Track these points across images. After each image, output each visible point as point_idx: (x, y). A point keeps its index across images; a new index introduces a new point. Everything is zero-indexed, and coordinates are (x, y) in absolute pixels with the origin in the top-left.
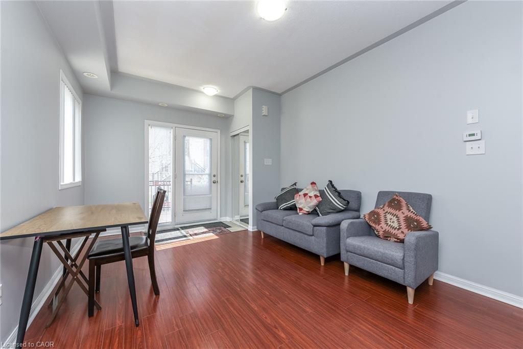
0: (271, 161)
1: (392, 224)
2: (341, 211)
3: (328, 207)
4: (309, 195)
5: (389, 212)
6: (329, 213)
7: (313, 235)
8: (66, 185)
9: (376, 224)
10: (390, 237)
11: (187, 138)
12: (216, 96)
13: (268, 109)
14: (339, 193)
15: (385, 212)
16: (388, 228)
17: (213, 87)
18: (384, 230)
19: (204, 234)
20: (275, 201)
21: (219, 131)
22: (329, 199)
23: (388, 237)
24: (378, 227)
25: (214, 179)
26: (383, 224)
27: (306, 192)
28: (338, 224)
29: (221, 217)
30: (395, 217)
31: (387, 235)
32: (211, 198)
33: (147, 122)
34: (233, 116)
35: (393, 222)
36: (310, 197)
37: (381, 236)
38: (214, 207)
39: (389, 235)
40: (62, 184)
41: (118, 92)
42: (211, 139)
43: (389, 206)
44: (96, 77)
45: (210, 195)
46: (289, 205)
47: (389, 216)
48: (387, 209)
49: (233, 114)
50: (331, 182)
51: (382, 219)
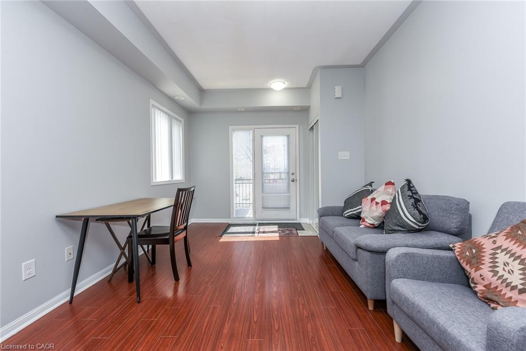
0: (348, 155)
1: (506, 275)
2: (412, 231)
3: (394, 221)
4: (376, 200)
5: (506, 249)
6: (395, 231)
7: (357, 260)
8: (158, 182)
9: (471, 267)
10: (498, 303)
11: (264, 138)
12: (285, 89)
13: (342, 89)
14: (417, 201)
15: (495, 246)
16: (495, 282)
17: (281, 80)
18: (486, 282)
19: (273, 234)
20: (343, 205)
21: (297, 126)
22: (397, 209)
23: (493, 301)
24: (474, 274)
25: (292, 177)
26: (485, 271)
27: (375, 197)
28: (383, 252)
29: (300, 217)
30: (518, 261)
31: (489, 296)
32: (289, 197)
33: (231, 127)
34: (309, 107)
35: (511, 272)
36: (377, 203)
37: (479, 295)
38: (293, 207)
39: (495, 298)
40: (154, 181)
41: (206, 106)
42: (288, 136)
43: (508, 236)
44: (183, 98)
45: (288, 194)
46: (354, 212)
47: (502, 258)
48: (502, 241)
49: (309, 105)
50: (409, 181)
51: (487, 259)
